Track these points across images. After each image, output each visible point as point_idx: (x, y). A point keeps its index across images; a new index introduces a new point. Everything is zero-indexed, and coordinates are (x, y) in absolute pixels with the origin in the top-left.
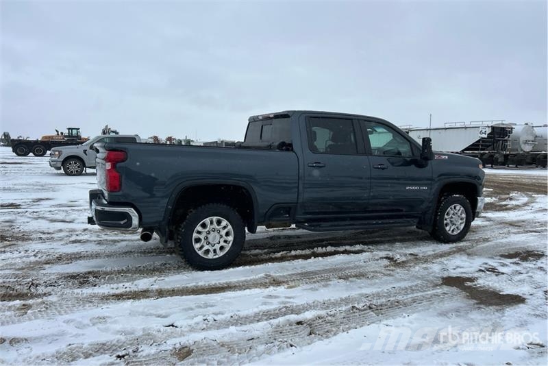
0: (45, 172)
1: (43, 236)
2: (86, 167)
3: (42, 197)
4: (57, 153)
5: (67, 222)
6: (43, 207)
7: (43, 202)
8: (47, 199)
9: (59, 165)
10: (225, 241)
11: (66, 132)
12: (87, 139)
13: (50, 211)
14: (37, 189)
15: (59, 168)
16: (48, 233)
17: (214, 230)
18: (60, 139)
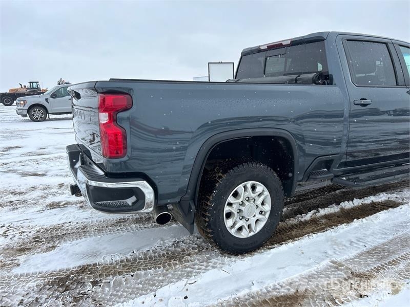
0: (14, 119)
1: (14, 198)
2: (49, 114)
3: (12, 146)
4: (22, 102)
5: (39, 175)
6: (13, 158)
7: (12, 151)
8: (17, 147)
9: (25, 112)
10: (261, 212)
11: (28, 85)
12: (46, 91)
13: (20, 162)
14: (6, 136)
15: (25, 116)
16: (20, 193)
17: (248, 199)
18: (24, 91)
